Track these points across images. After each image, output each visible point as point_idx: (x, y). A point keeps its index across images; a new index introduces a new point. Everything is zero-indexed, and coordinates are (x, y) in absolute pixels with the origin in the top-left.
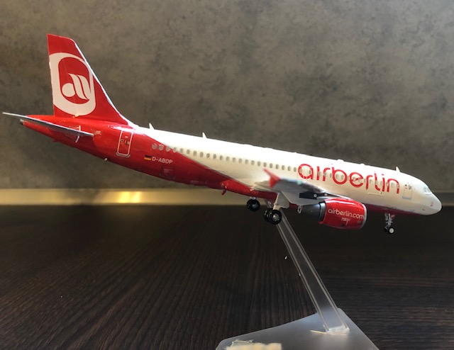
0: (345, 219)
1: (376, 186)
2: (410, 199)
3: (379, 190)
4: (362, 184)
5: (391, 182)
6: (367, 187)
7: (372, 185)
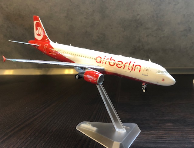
0: (90, 80)
1: (128, 68)
2: (147, 75)
3: (130, 70)
4: (122, 67)
5: (137, 66)
6: (124, 68)
7: (126, 68)
